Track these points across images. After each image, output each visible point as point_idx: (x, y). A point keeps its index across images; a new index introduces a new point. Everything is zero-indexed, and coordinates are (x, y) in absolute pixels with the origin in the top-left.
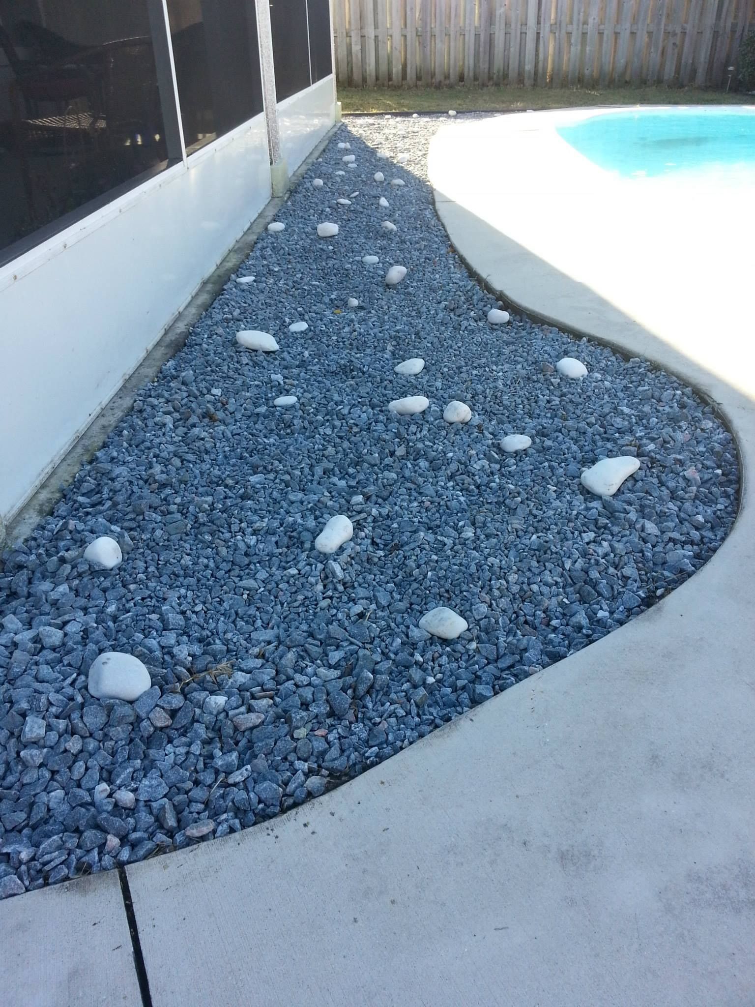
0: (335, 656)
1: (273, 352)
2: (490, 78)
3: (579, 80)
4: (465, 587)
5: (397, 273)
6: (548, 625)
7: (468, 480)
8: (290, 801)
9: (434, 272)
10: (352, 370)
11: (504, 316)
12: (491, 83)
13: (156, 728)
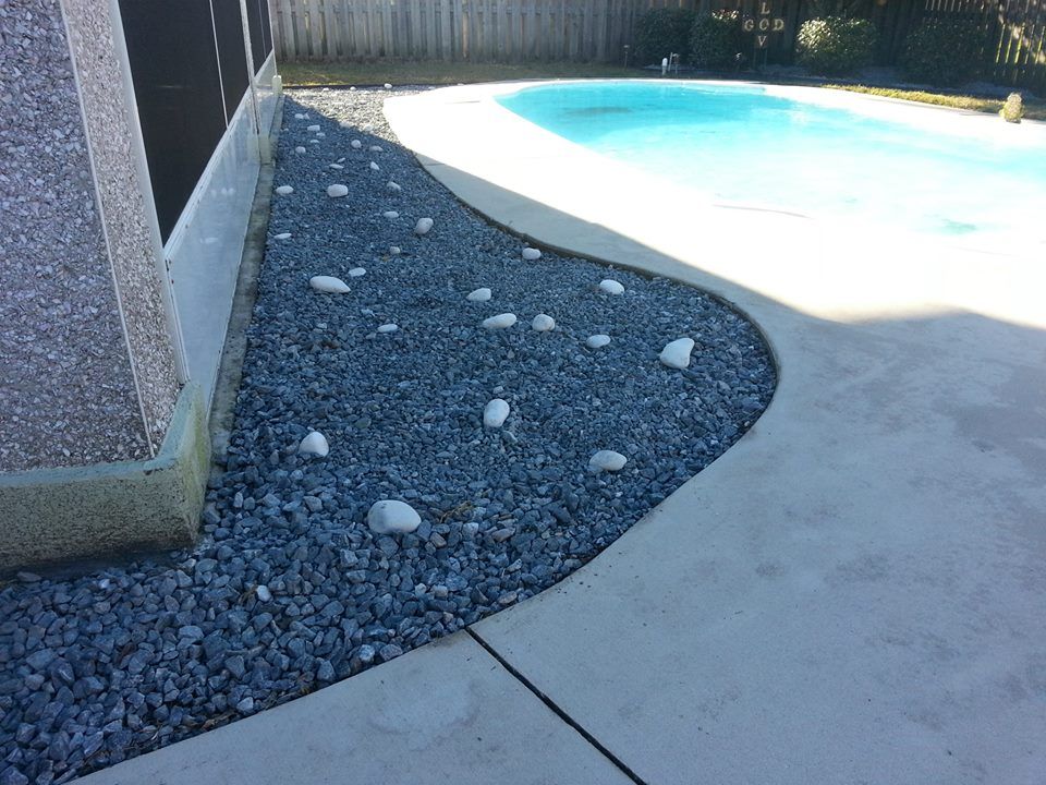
0: (543, 490)
1: (347, 293)
2: (410, 53)
3: (494, 57)
4: (614, 436)
5: (425, 224)
6: (679, 454)
7: (575, 370)
8: (560, 575)
9: (453, 222)
10: (430, 302)
11: (536, 253)
12: (412, 57)
13: (438, 548)
